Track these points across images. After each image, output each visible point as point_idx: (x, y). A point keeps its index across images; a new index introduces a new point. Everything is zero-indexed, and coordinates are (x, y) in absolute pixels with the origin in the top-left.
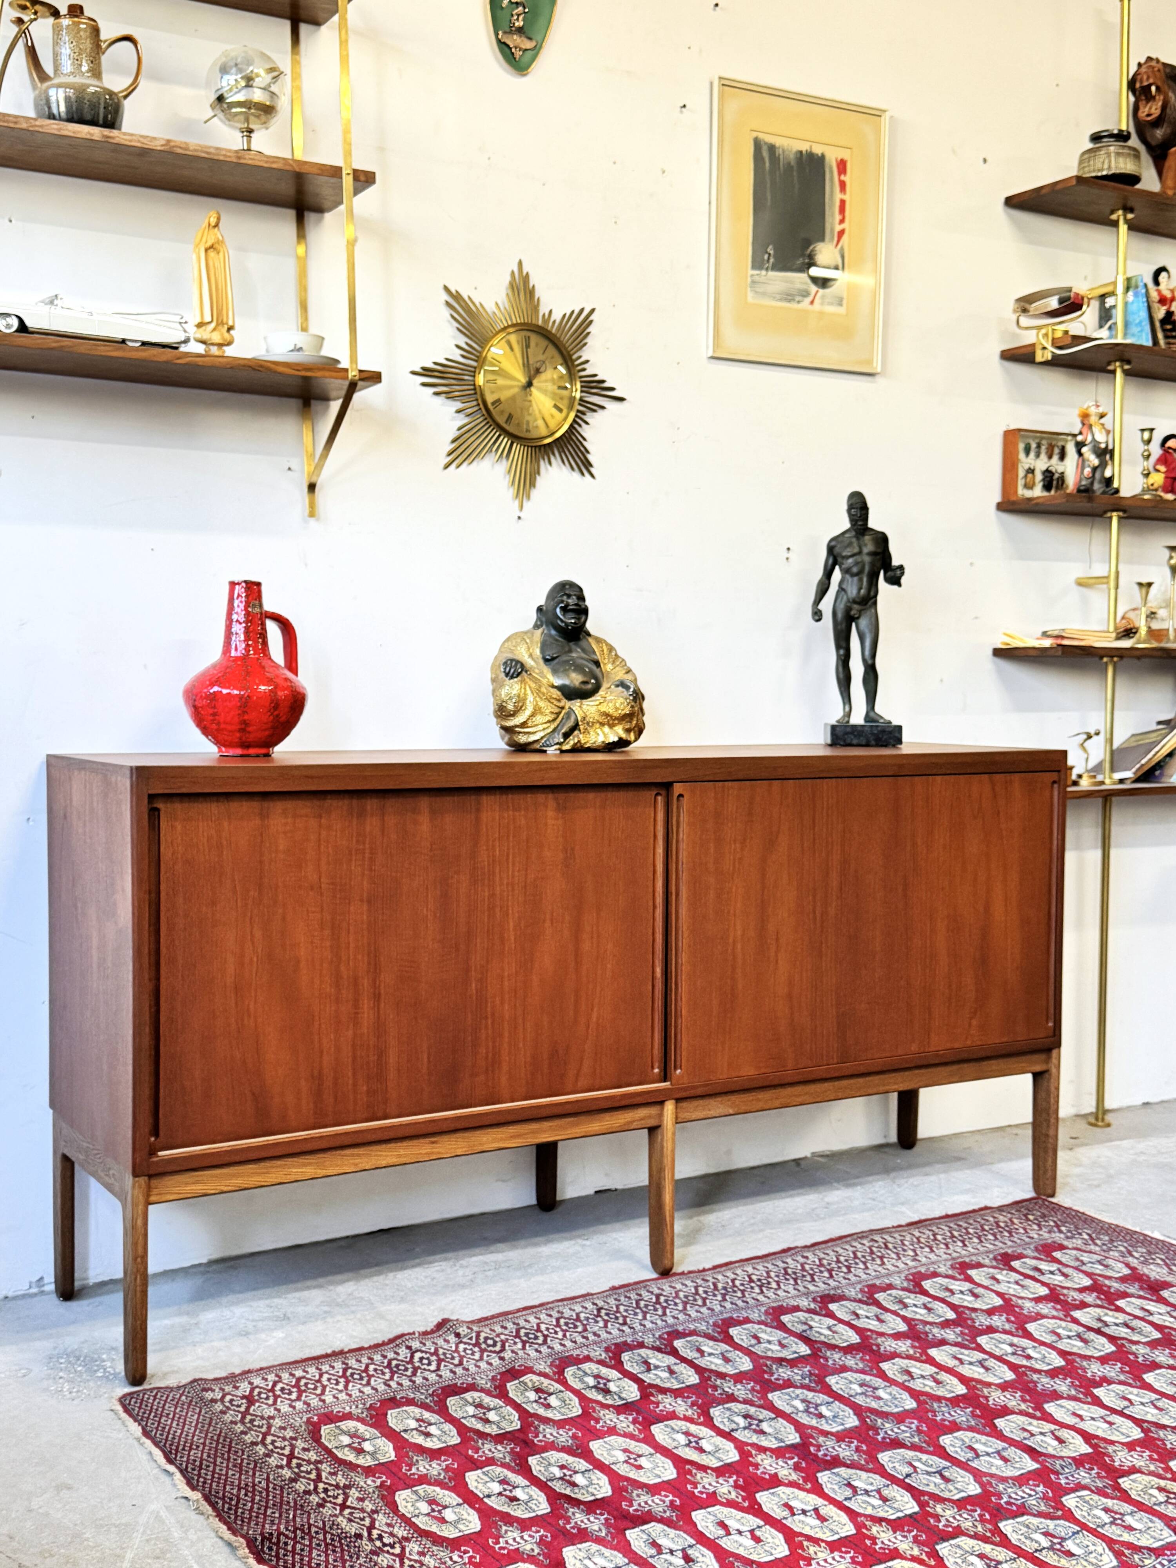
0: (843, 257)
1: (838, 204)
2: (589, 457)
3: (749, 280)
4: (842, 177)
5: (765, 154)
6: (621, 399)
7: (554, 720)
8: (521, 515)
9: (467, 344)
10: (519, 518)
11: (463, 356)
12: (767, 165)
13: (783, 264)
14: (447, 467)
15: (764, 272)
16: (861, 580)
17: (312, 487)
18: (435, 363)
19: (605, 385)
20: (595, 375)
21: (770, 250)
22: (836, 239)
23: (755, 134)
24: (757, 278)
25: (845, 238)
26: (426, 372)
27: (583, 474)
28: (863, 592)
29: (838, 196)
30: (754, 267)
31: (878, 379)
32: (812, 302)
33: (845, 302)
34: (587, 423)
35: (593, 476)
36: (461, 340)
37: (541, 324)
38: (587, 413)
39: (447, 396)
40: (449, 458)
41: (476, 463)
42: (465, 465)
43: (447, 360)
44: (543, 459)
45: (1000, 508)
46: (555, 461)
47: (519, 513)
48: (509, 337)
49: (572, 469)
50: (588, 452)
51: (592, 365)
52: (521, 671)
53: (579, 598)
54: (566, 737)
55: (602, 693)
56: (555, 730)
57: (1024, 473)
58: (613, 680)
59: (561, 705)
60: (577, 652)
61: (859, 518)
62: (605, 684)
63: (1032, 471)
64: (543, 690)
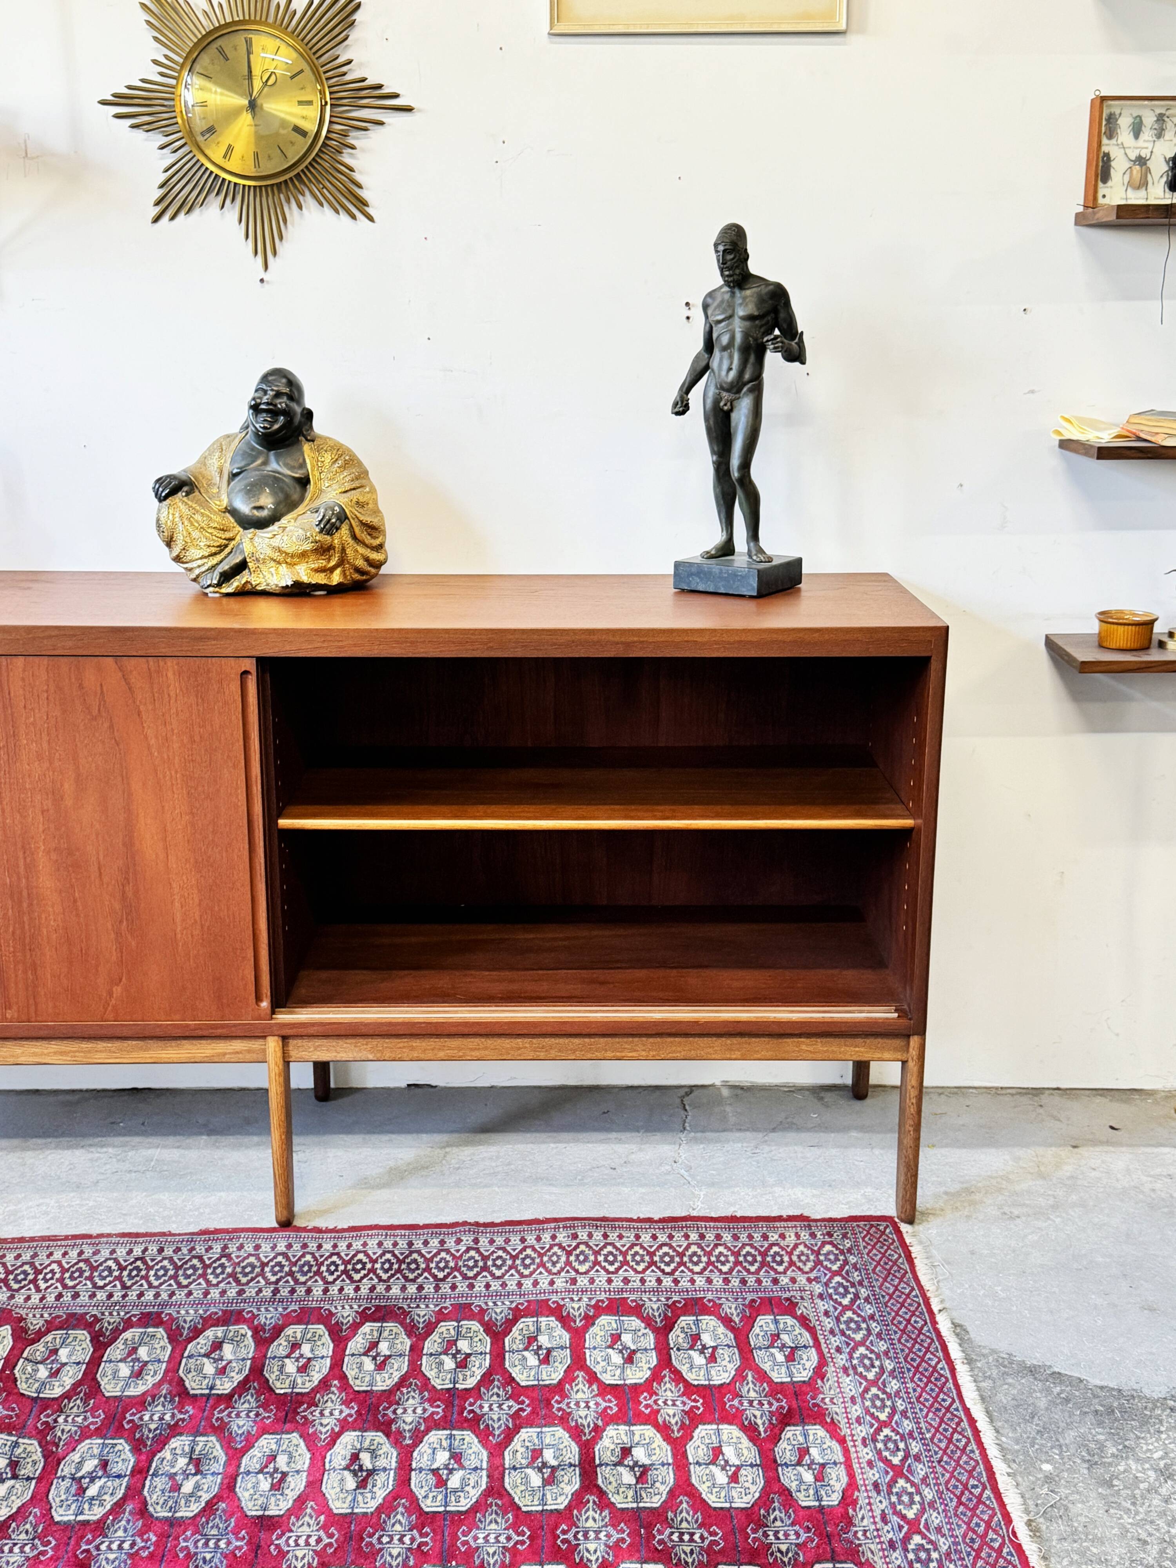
2: (364, 194)
6: (408, 109)
7: (215, 554)
8: (266, 277)
9: (166, 56)
10: (262, 281)
11: (162, 74)
14: (156, 220)
16: (731, 357)
18: (129, 87)
19: (385, 91)
20: (364, 80)
26: (119, 100)
27: (354, 217)
28: (732, 374)
34: (353, 147)
35: (371, 219)
36: (159, 53)
37: (271, 20)
38: (354, 133)
39: (149, 127)
40: (158, 209)
41: (197, 211)
42: (181, 216)
43: (143, 81)
44: (288, 201)
45: (1080, 220)
46: (308, 201)
47: (262, 274)
48: (219, 42)
49: (337, 212)
50: (360, 186)
51: (361, 65)
52: (174, 492)
53: (278, 395)
54: (226, 577)
55: (284, 521)
56: (214, 567)
57: (1128, 165)
58: (315, 505)
59: (228, 535)
60: (274, 465)
61: (724, 266)
62: (301, 509)
63: (1141, 161)
64: (197, 517)
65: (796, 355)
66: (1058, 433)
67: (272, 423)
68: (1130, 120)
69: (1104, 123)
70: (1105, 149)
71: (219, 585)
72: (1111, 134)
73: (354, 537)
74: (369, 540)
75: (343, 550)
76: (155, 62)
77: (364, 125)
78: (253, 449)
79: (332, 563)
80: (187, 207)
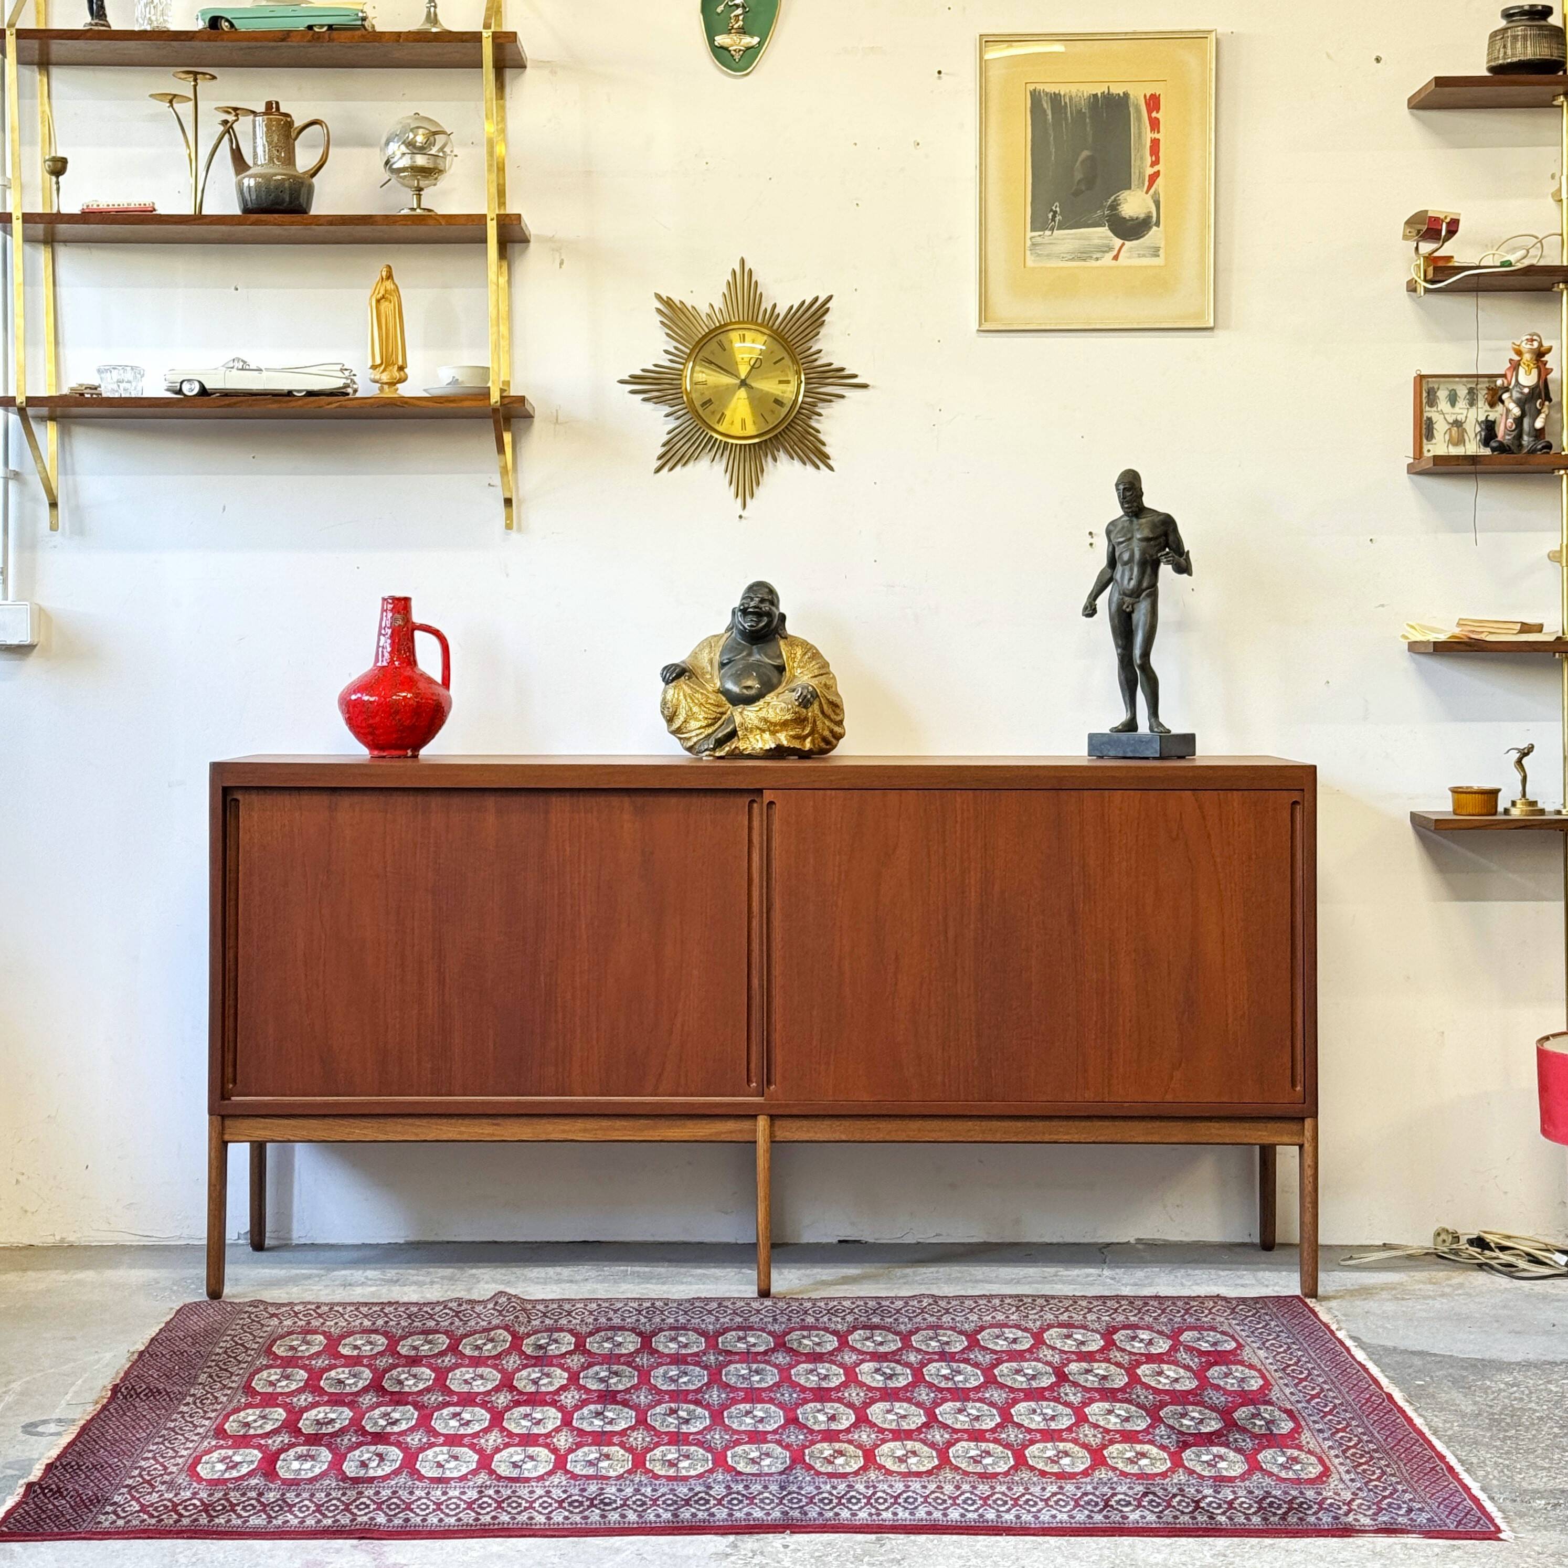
0: (1157, 204)
1: (1148, 144)
2: (827, 450)
3: (1029, 243)
4: (1154, 114)
5: (1046, 105)
6: (864, 386)
7: (708, 726)
8: (744, 514)
9: (676, 348)
10: (741, 517)
11: (671, 361)
12: (1050, 117)
13: (1073, 220)
14: (658, 470)
15: (1048, 233)
16: (1131, 570)
17: (508, 502)
18: (643, 370)
19: (846, 372)
20: (831, 364)
21: (1057, 207)
22: (1147, 184)
23: (1031, 87)
24: (1039, 240)
25: (1160, 181)
26: (635, 379)
27: (818, 467)
28: (1133, 583)
29: (1148, 135)
30: (1033, 229)
31: (1216, 332)
32: (1116, 258)
33: (1161, 253)
34: (820, 415)
35: (831, 468)
36: (671, 345)
37: (760, 321)
38: (820, 405)
39: (658, 400)
40: (660, 462)
41: (691, 464)
42: (679, 467)
43: (656, 365)
44: (766, 456)
45: (1413, 470)
46: (782, 456)
47: (741, 512)
48: (721, 337)
49: (805, 464)
50: (824, 444)
51: (828, 354)
52: (678, 676)
53: (762, 601)
54: (720, 743)
55: (768, 698)
56: (709, 736)
57: (1447, 427)
58: (793, 685)
59: (721, 710)
60: (756, 657)
61: (1123, 500)
62: (780, 690)
63: (1457, 424)
64: (698, 696)
65: (1183, 568)
66: (1404, 637)
67: (758, 623)
68: (1447, 393)
69: (1425, 395)
70: (1426, 415)
71: (714, 749)
72: (1432, 402)
73: (823, 712)
74: (833, 716)
75: (815, 721)
76: (666, 352)
77: (828, 399)
78: (740, 644)
79: (806, 732)
80: (684, 460)
